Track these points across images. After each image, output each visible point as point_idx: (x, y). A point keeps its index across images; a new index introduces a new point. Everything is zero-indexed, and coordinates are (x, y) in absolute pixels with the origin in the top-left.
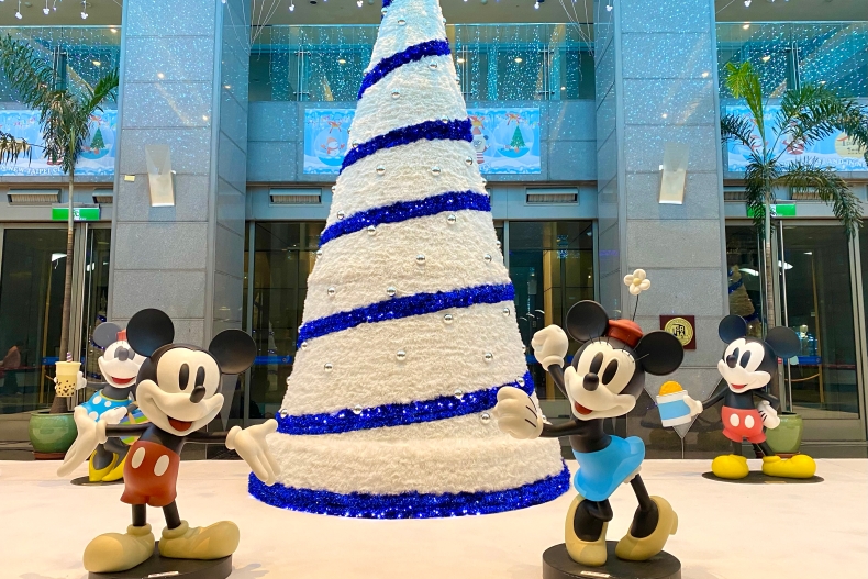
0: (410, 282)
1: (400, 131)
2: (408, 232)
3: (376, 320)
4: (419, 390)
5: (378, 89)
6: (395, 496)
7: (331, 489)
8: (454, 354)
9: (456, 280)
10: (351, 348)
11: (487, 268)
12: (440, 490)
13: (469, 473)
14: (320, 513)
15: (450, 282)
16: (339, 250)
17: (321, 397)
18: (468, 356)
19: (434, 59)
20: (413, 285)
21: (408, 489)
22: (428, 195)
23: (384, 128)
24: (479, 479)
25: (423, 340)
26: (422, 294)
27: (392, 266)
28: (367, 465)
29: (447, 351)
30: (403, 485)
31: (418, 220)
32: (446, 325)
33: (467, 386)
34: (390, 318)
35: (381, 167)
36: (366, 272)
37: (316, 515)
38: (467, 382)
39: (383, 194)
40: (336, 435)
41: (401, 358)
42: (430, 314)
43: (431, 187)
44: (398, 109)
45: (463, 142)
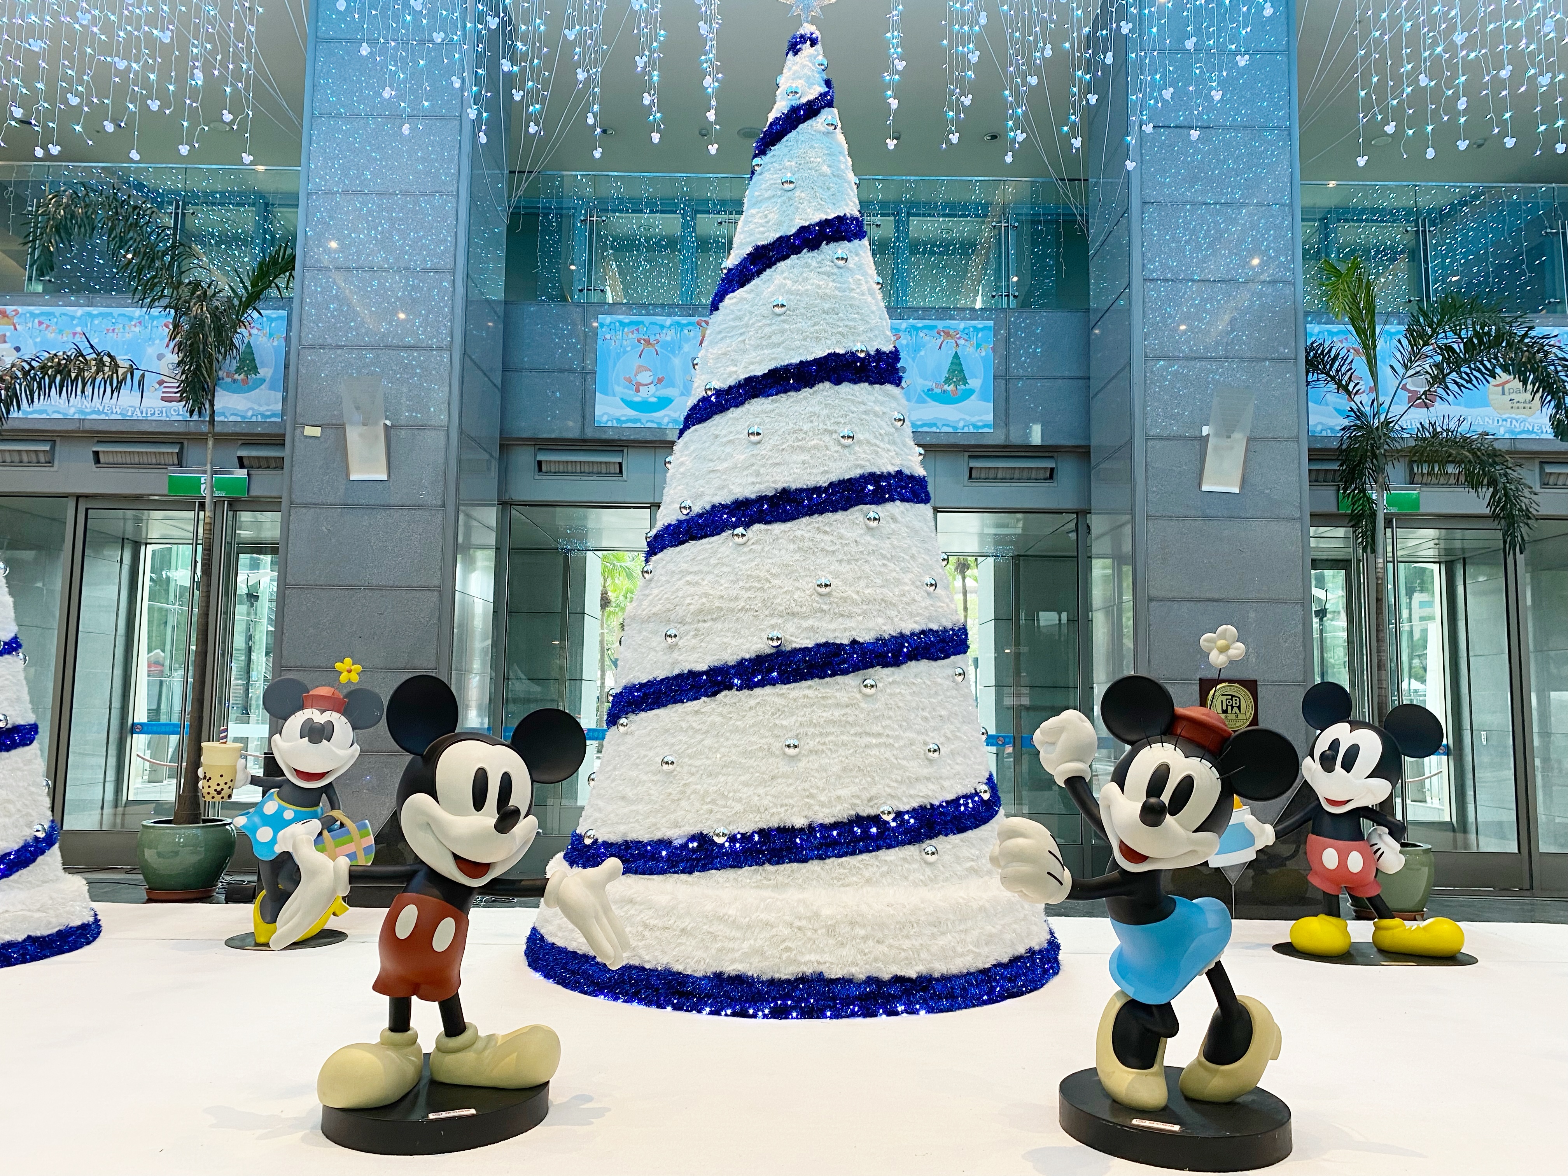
0: (805, 624)
1: (787, 368)
2: (803, 539)
3: (749, 685)
4: (822, 805)
5: (750, 296)
6: (788, 981)
7: (678, 967)
8: (878, 745)
9: (880, 621)
10: (707, 732)
11: (928, 602)
12: (860, 972)
13: (906, 944)
14: (660, 1006)
15: (871, 625)
16: (684, 566)
17: (658, 811)
18: (900, 748)
19: (841, 248)
20: (812, 628)
21: (809, 970)
22: (834, 478)
23: (760, 363)
24: (924, 955)
25: (828, 722)
26: (826, 645)
27: (775, 597)
28: (739, 928)
29: (867, 740)
30: (799, 964)
31: (818, 520)
32: (866, 696)
33: (900, 799)
34: (773, 683)
35: (755, 429)
36: (732, 605)
37: (653, 1010)
38: (899, 792)
39: (758, 474)
40: (684, 877)
41: (792, 751)
42: (839, 678)
43: (840, 464)
44: (783, 332)
45: (889, 387)
